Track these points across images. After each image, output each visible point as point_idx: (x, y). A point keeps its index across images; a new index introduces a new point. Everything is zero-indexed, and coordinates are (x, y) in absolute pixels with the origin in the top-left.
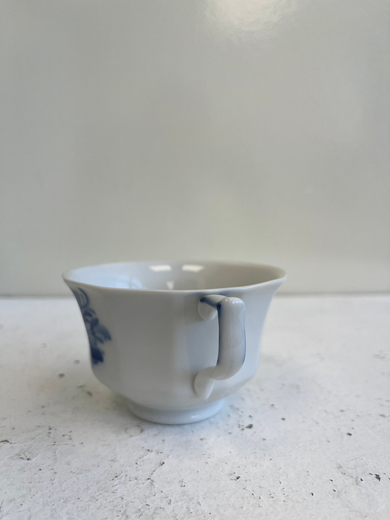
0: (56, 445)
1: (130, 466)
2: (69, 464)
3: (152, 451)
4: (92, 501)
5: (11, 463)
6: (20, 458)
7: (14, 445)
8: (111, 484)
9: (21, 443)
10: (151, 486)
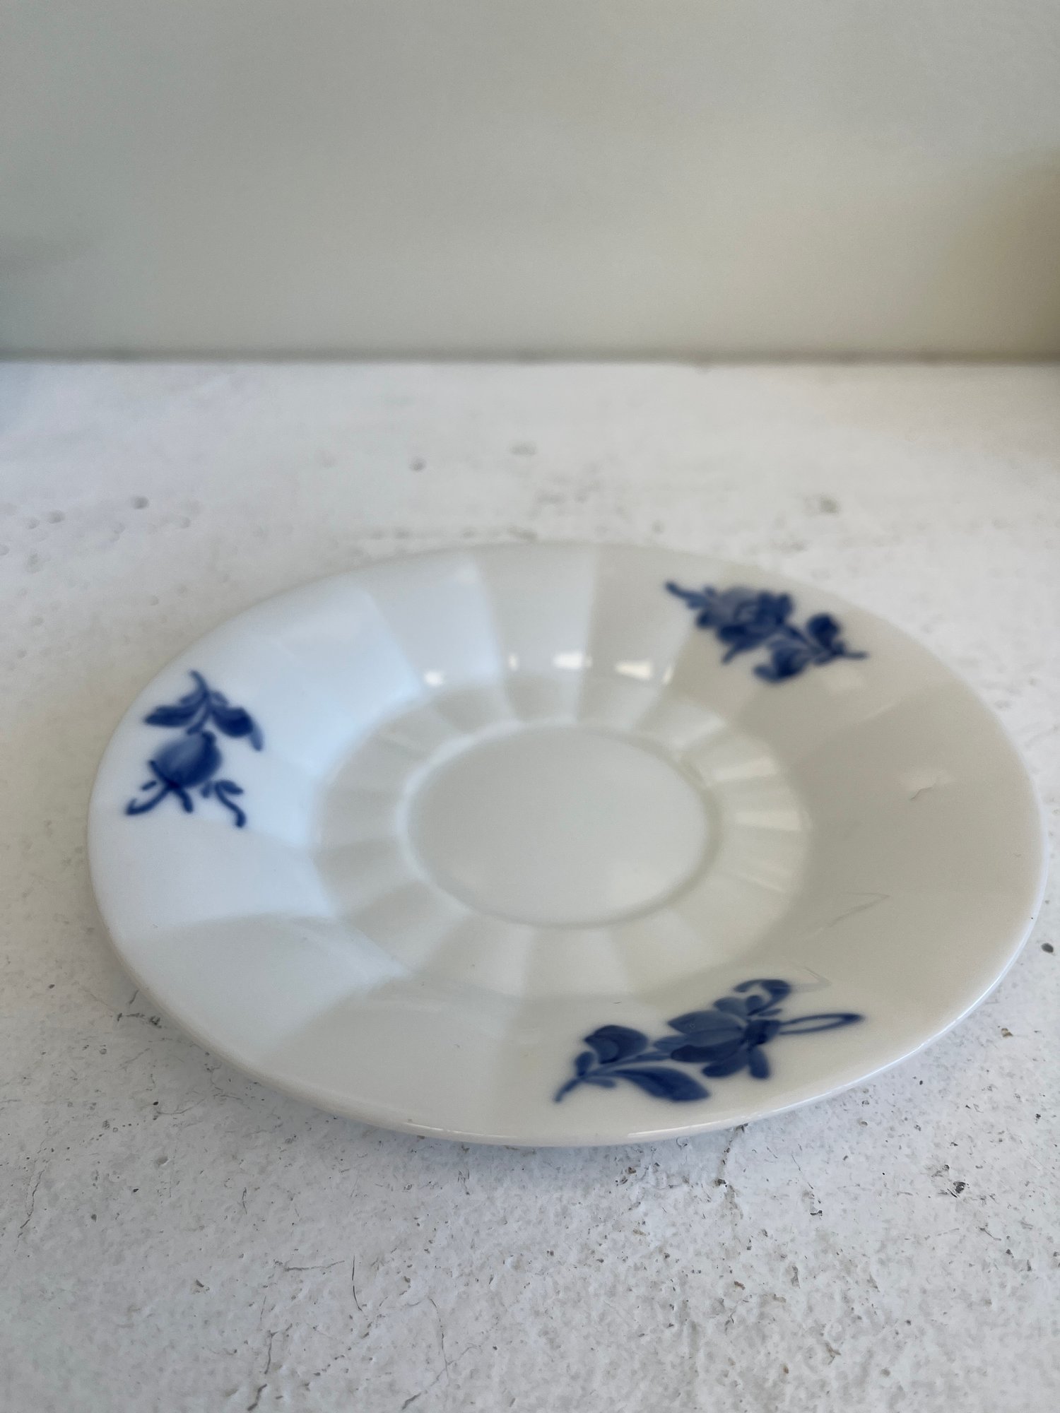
10: (731, 1208)
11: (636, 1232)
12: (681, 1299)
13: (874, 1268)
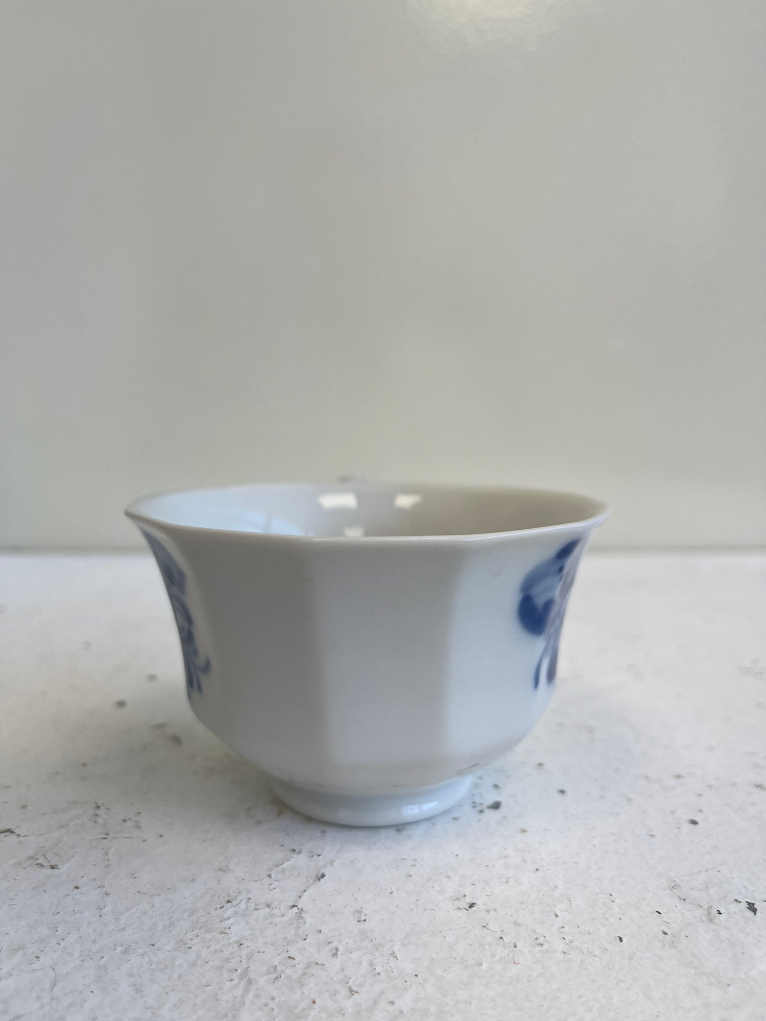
0: (109, 839)
1: (256, 881)
2: (134, 876)
3: (300, 852)
4: (180, 949)
5: (18, 875)
6: (38, 864)
7: (27, 838)
8: (218, 916)
9: (38, 835)
10: (298, 920)
11: (221, 933)
12: (245, 966)
13: (396, 949)
